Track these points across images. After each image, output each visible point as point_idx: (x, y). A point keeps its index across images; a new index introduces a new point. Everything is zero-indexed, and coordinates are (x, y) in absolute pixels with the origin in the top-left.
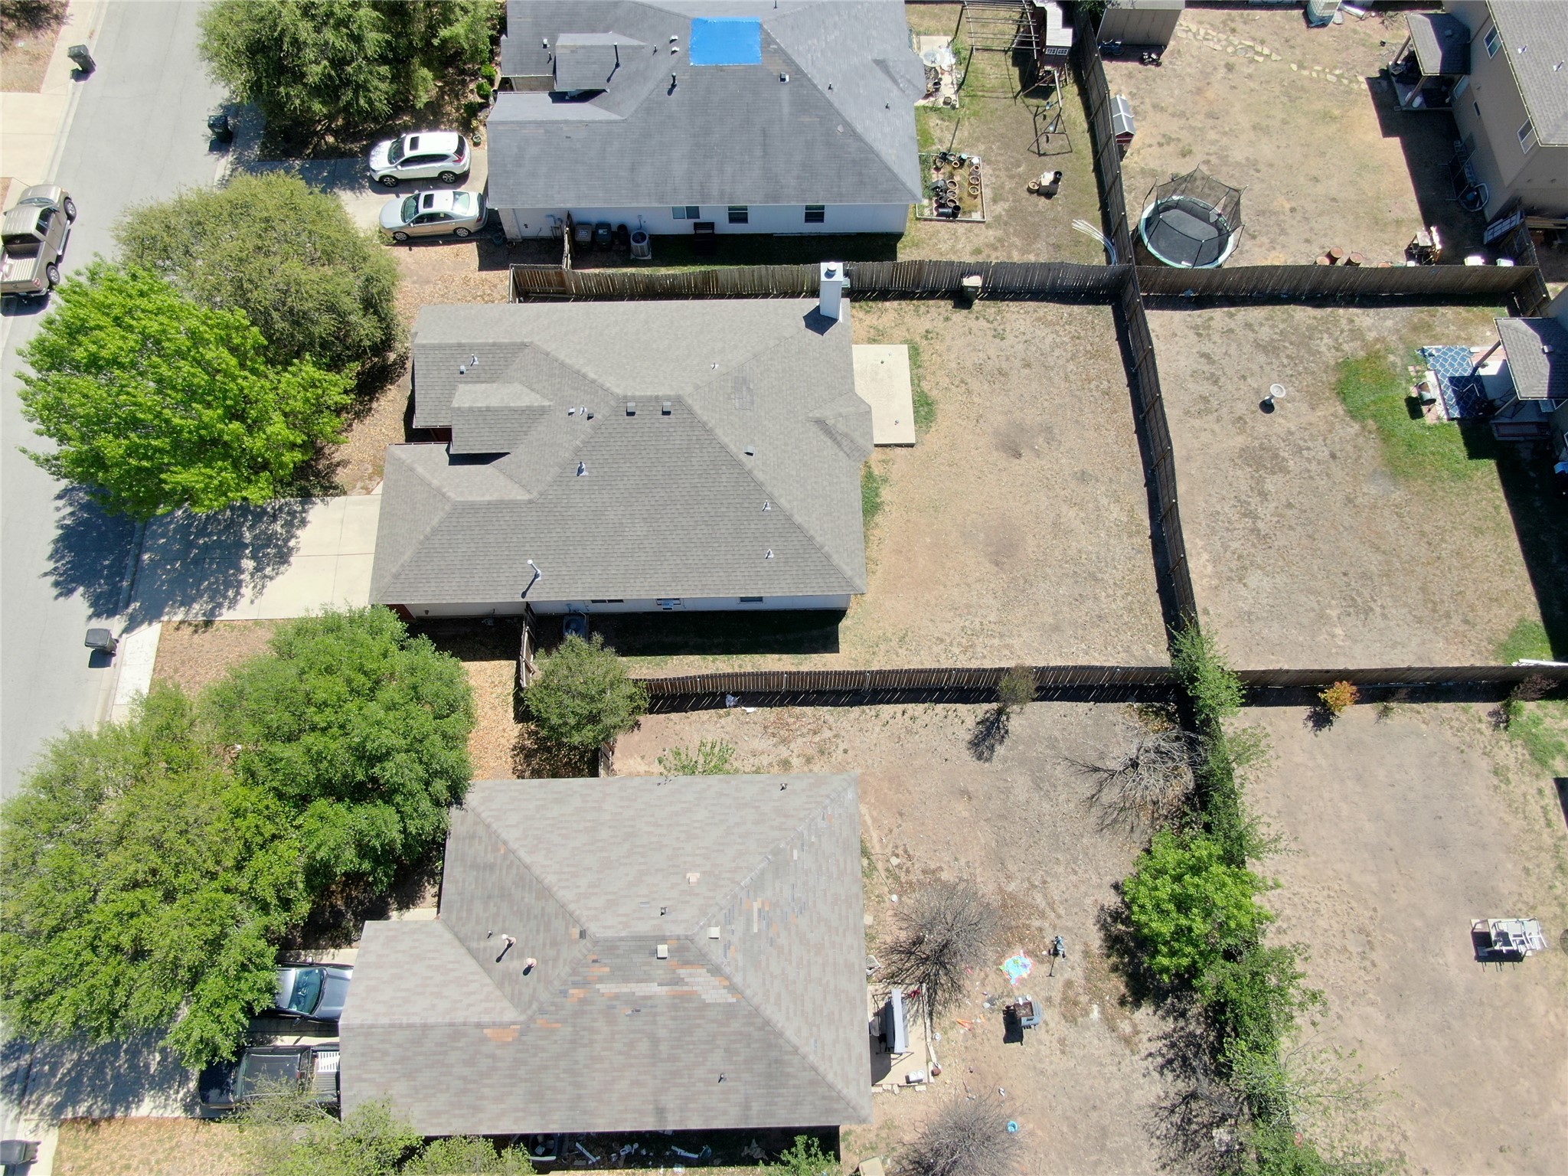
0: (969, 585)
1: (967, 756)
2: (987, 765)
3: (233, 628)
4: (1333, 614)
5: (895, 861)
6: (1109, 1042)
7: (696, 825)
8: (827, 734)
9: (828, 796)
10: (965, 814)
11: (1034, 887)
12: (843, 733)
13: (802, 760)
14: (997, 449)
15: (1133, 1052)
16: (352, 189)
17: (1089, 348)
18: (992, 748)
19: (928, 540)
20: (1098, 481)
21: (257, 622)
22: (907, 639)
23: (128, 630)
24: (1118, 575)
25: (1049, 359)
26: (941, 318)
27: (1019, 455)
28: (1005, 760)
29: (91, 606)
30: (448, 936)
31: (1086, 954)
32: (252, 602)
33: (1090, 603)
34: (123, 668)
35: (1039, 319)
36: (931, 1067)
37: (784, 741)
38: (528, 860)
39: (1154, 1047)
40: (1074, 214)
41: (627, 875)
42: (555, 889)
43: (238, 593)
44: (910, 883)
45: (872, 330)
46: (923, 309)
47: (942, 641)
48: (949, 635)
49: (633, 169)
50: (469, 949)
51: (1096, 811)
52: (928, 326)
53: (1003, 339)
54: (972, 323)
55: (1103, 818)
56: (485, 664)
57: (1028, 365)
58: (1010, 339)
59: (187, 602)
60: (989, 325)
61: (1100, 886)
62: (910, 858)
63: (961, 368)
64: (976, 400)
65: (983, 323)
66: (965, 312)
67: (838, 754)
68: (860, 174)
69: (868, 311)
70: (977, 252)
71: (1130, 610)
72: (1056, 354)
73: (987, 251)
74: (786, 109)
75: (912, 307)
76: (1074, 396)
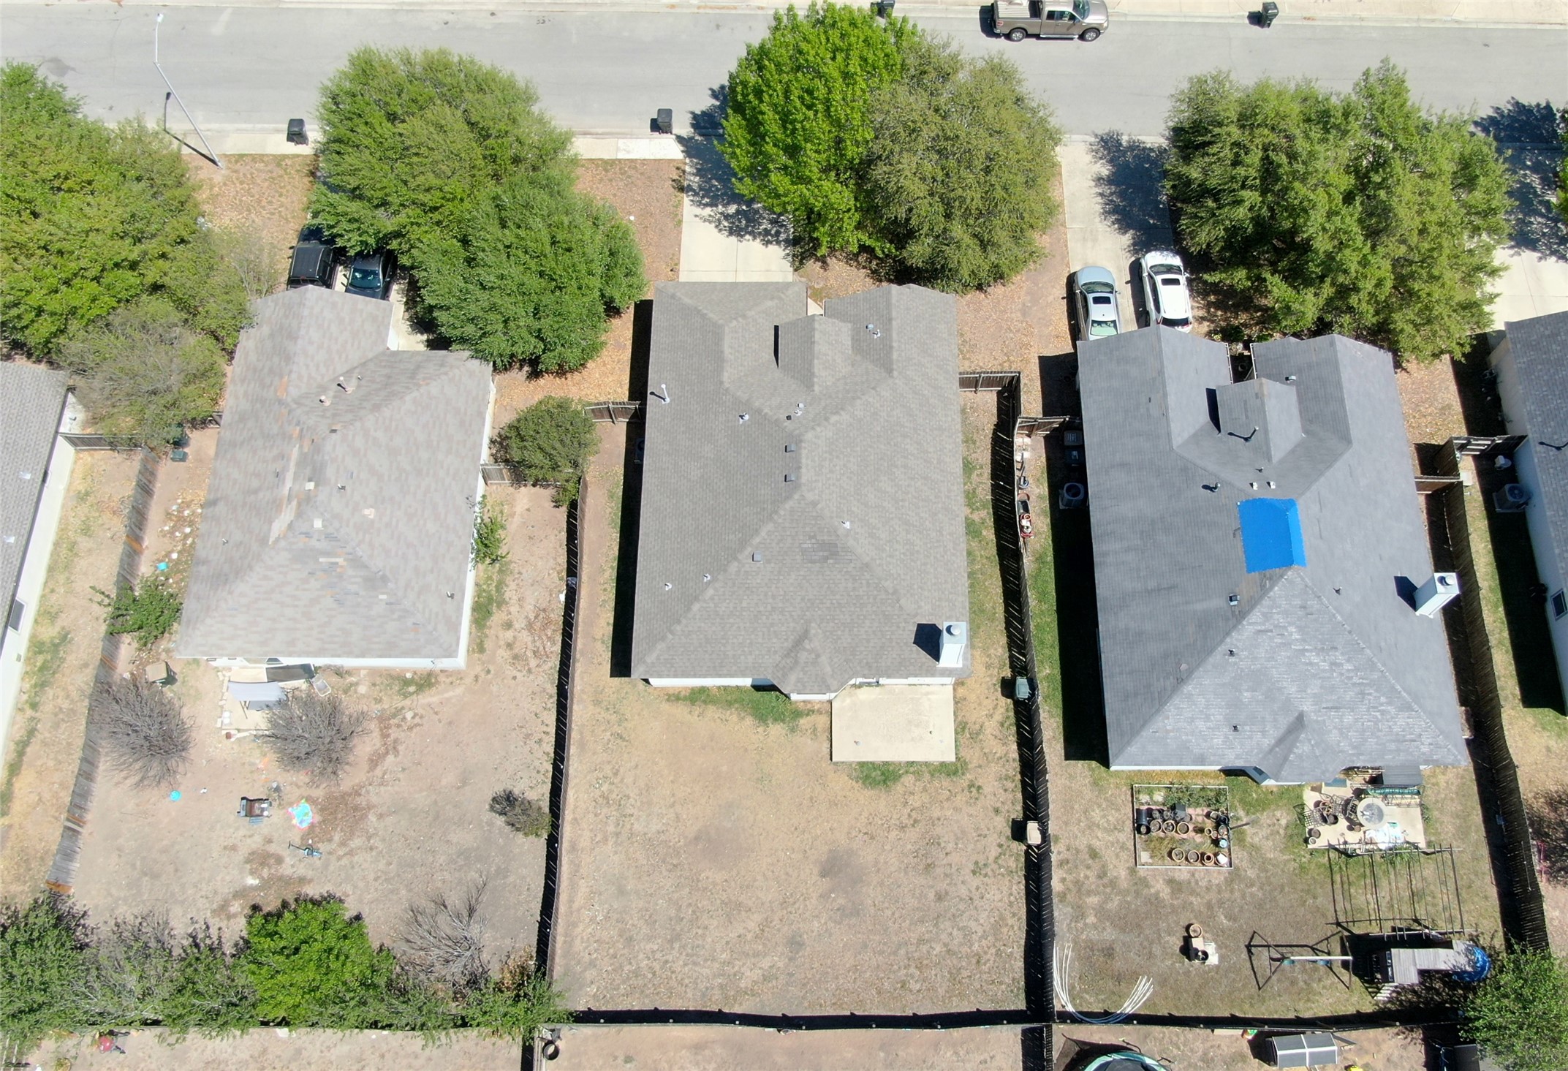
0: (673, 805)
1: (499, 789)
2: (487, 807)
3: (677, 207)
5: (409, 715)
6: (226, 890)
7: (422, 522)
8: (533, 663)
9: (435, 629)
10: (444, 782)
11: (369, 838)
12: (532, 677)
13: (510, 639)
14: (830, 851)
15: (214, 911)
16: (1134, 244)
17: (965, 973)
18: (502, 812)
19: (724, 768)
20: (790, 959)
21: (680, 222)
22: (619, 741)
23: (680, 139)
24: (677, 966)
25: (948, 924)
26: (999, 805)
27: (823, 874)
28: (490, 824)
29: (703, 112)
30: (372, 354)
31: (302, 880)
32: (696, 216)
33: (645, 930)
35: (1002, 918)
36: (233, 732)
37: (530, 626)
39: (214, 932)
40: (1162, 982)
41: (381, 466)
42: (377, 413)
43: (706, 205)
44: (388, 727)
45: (977, 727)
46: (1010, 785)
47: (616, 774)
48: (622, 781)
51: (431, 908)
52: (987, 789)
53: (974, 872)
54: (993, 840)
55: (424, 913)
56: (627, 386)
57: (939, 898)
58: (975, 882)
59: (699, 172)
60: (991, 860)
61: (361, 901)
62: (411, 729)
63: (933, 822)
64: (893, 834)
65: (994, 852)
66: (1009, 833)
67: (510, 671)
68: (1136, 695)
69: (1002, 725)
70: (1094, 854)
71: (637, 973)
72: (955, 932)
73: (1096, 865)
74: (1199, 607)
75: (1011, 773)
76: (899, 946)
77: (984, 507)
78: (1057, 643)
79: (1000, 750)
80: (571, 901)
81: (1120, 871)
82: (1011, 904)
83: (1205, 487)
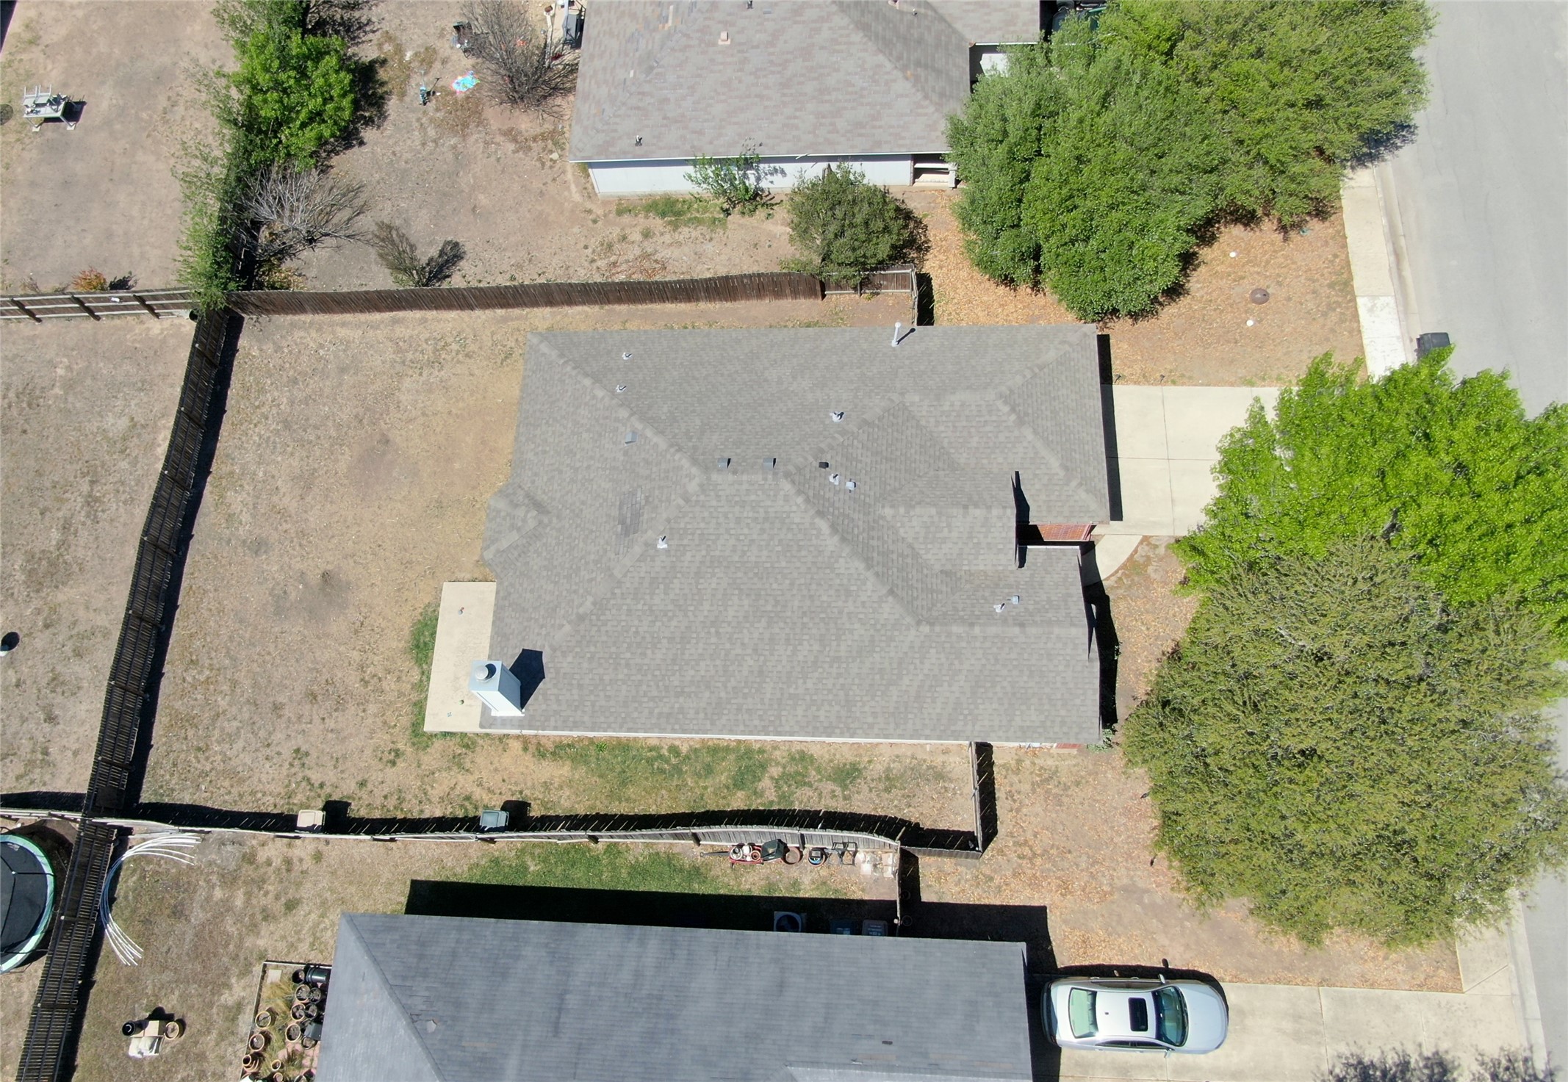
0: (424, 414)
1: (467, 247)
2: (449, 239)
4: (58, 391)
5: (555, 156)
6: (404, 38)
8: (602, 263)
9: (598, 131)
10: (481, 197)
11: (435, 141)
12: (586, 264)
13: (630, 238)
14: (348, 583)
15: (387, 33)
17: (191, 733)
18: (442, 253)
19: (457, 466)
20: (244, 542)
22: (503, 356)
24: (261, 429)
25: (246, 716)
26: (370, 786)
27: (326, 576)
28: (431, 243)
30: (958, 26)
31: (403, 95)
33: (300, 395)
35: (242, 781)
36: (552, 12)
37: (646, 256)
39: (370, 36)
41: (786, 42)
44: (544, 139)
45: (468, 765)
46: (391, 803)
47: (467, 355)
48: (459, 362)
50: (934, 12)
51: (358, 202)
52: (390, 771)
53: (297, 751)
54: (330, 776)
55: (355, 197)
57: (277, 708)
58: (287, 753)
60: (309, 773)
61: (376, 144)
62: (540, 159)
63: (363, 704)
64: (355, 655)
65: (316, 777)
66: (335, 797)
67: (593, 243)
68: (421, 957)
69: (468, 798)
70: (291, 906)
71: (262, 391)
72: (235, 724)
73: (278, 907)
75: (406, 807)
76: (234, 659)
77: (782, 797)
78: (570, 885)
79: (435, 793)
80: (343, 325)
81: (265, 940)
82: (253, 793)
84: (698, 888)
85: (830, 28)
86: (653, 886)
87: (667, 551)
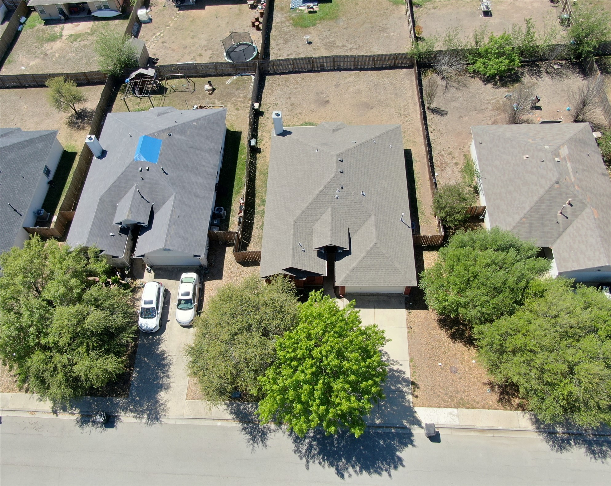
0: (381, 115)
1: (446, 117)
2: (449, 112)
3: (414, 372)
4: (385, 35)
8: (443, 152)
10: (467, 118)
11: (489, 103)
12: (442, 148)
14: (326, 107)
15: (537, 83)
16: (159, 344)
17: (283, 82)
18: (443, 111)
20: (339, 82)
21: (411, 361)
24: (375, 79)
25: (288, 92)
26: (267, 120)
27: (328, 101)
28: (446, 108)
30: (558, 241)
31: (508, 91)
32: (401, 365)
33: (387, 86)
34: (440, 423)
37: (447, 164)
38: (528, 208)
39: (535, 79)
40: (224, 84)
41: (529, 176)
42: (540, 196)
43: (396, 371)
46: (262, 125)
48: (401, 121)
49: (197, 196)
50: (563, 232)
51: (461, 88)
53: (278, 104)
54: (270, 112)
55: (463, 87)
57: (290, 98)
58: (278, 102)
60: (271, 107)
61: (485, 88)
64: (304, 111)
65: (270, 109)
66: (264, 113)
67: (450, 150)
69: (262, 140)
70: (237, 109)
71: (388, 77)
72: (286, 90)
73: (237, 107)
74: (183, 138)
75: (261, 128)
76: (304, 87)
79: (264, 134)
80: (413, 92)
81: (229, 106)
82: (266, 97)
83: (167, 174)
84: (234, 193)
85: (537, 189)
86: (235, 183)
87: (315, 153)
